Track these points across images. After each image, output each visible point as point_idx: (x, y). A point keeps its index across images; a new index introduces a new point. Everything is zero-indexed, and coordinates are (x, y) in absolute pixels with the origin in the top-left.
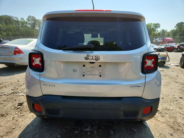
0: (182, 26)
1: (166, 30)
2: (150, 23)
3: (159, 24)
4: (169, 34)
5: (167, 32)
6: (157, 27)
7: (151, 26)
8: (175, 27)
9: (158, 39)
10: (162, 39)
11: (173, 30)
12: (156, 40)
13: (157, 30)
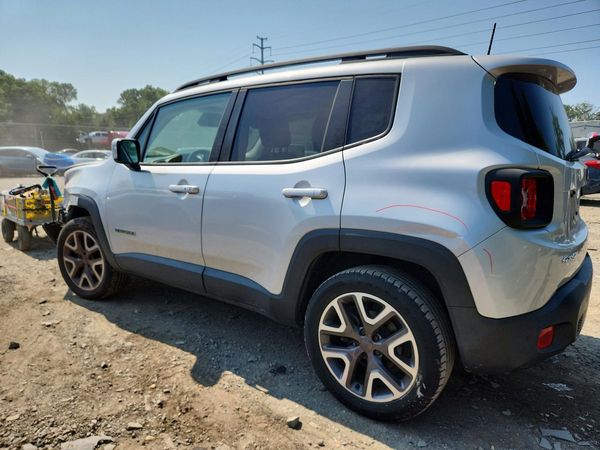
0: (135, 99)
1: (93, 107)
2: (40, 78)
3: (69, 87)
4: (104, 121)
5: (98, 115)
6: (66, 94)
7: (44, 89)
8: (119, 102)
9: (94, 133)
10: (104, 135)
11: (114, 109)
12: (86, 137)
13: (67, 104)
